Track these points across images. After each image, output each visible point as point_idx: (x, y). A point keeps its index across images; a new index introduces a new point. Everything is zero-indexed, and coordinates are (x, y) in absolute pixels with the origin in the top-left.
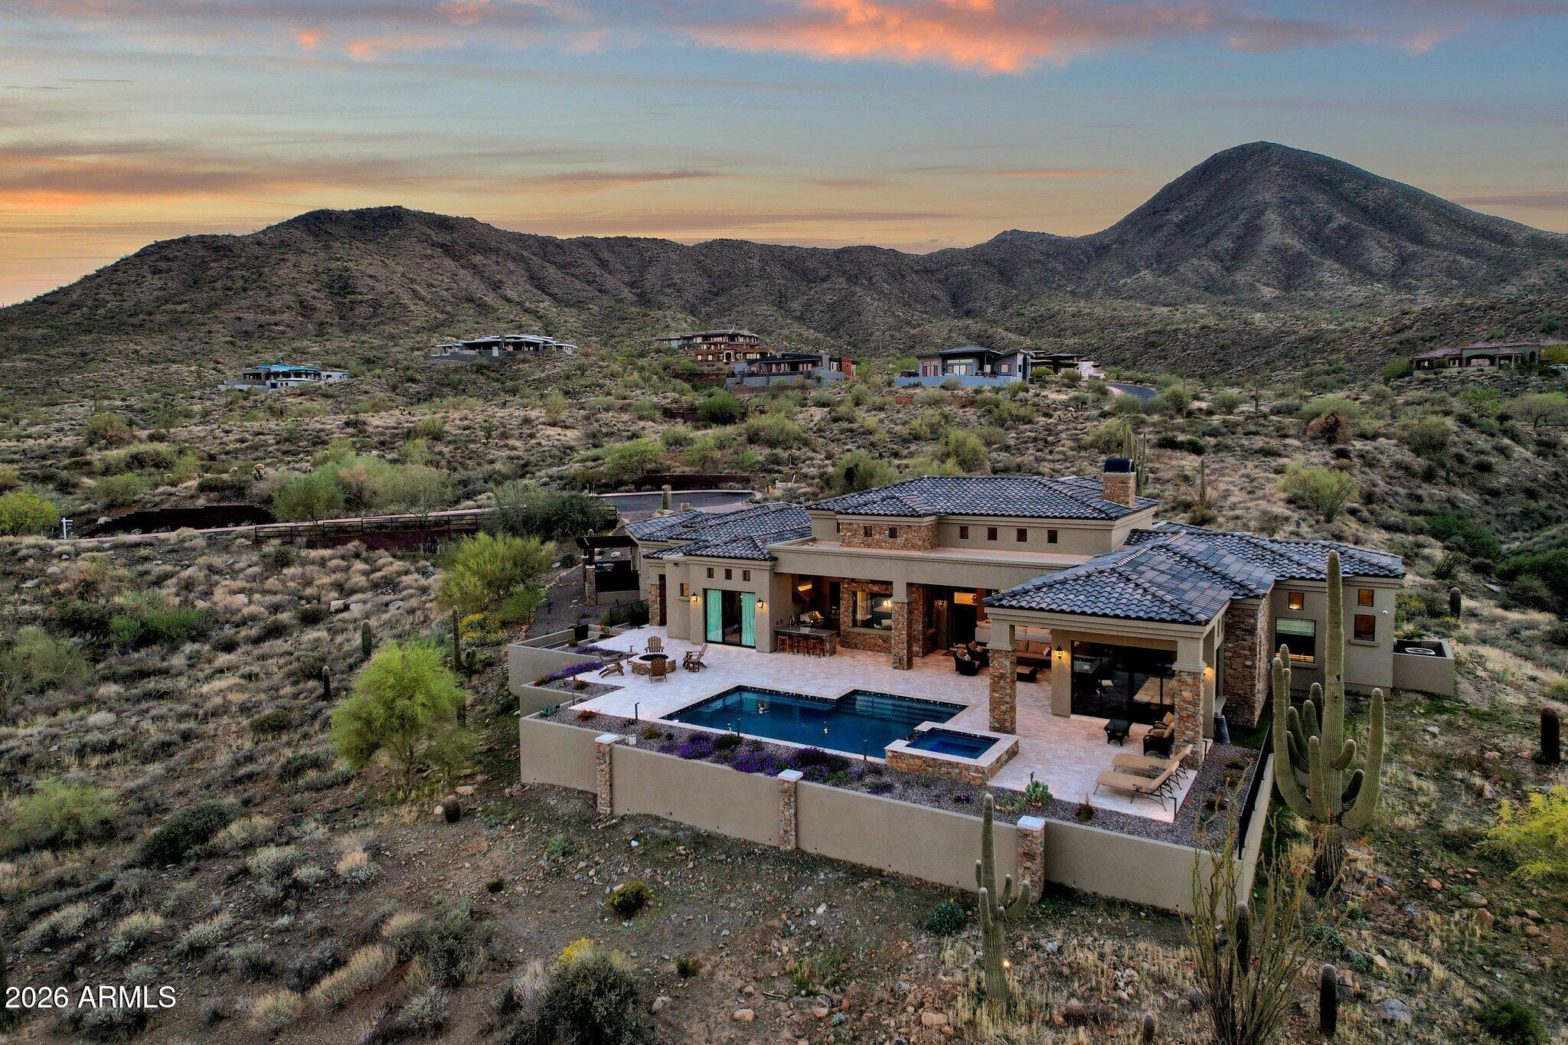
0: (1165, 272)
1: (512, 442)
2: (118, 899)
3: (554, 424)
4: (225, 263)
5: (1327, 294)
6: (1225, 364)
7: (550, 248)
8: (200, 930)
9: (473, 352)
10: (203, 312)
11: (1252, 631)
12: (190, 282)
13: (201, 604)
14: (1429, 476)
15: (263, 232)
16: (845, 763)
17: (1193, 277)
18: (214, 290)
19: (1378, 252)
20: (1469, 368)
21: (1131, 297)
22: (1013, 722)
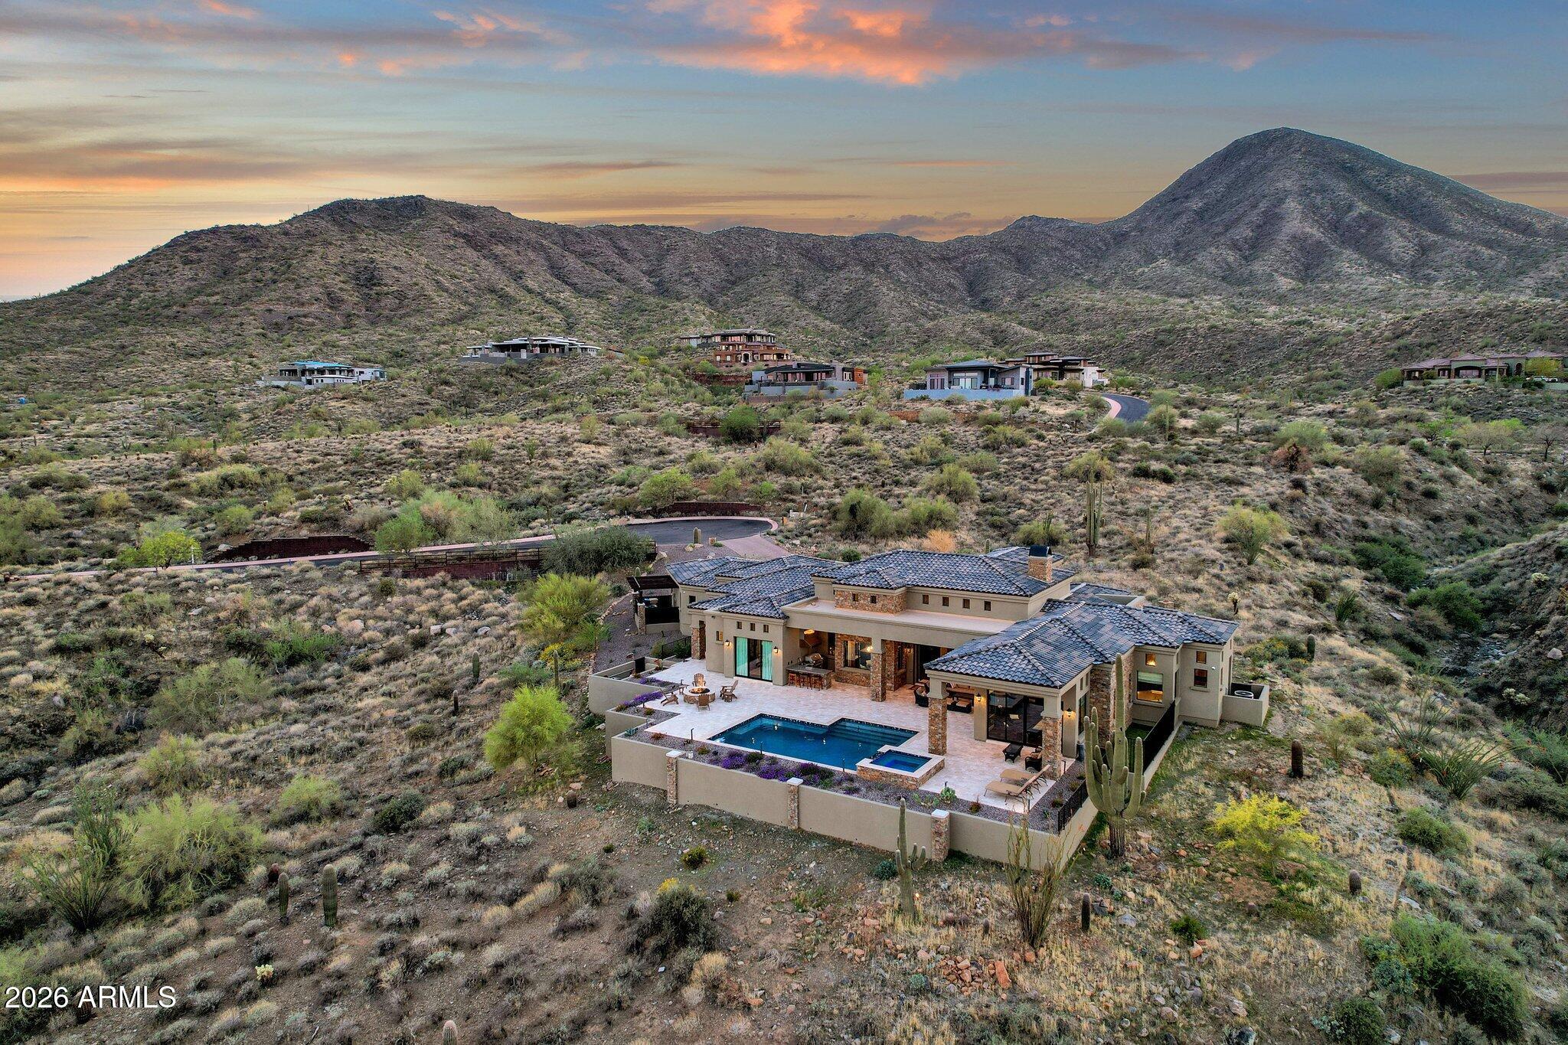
0: (1183, 261)
1: (553, 461)
2: (372, 854)
3: (588, 442)
4: (253, 253)
5: (1343, 287)
6: (1231, 365)
7: (570, 237)
8: (432, 873)
9: (502, 355)
10: (235, 304)
11: (1107, 685)
12: (220, 272)
13: (327, 628)
14: (1376, 504)
15: (289, 222)
16: (830, 773)
17: (1210, 266)
18: (245, 281)
19: (1399, 242)
20: (1458, 380)
21: (1147, 288)
22: (944, 745)
